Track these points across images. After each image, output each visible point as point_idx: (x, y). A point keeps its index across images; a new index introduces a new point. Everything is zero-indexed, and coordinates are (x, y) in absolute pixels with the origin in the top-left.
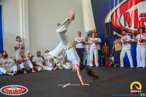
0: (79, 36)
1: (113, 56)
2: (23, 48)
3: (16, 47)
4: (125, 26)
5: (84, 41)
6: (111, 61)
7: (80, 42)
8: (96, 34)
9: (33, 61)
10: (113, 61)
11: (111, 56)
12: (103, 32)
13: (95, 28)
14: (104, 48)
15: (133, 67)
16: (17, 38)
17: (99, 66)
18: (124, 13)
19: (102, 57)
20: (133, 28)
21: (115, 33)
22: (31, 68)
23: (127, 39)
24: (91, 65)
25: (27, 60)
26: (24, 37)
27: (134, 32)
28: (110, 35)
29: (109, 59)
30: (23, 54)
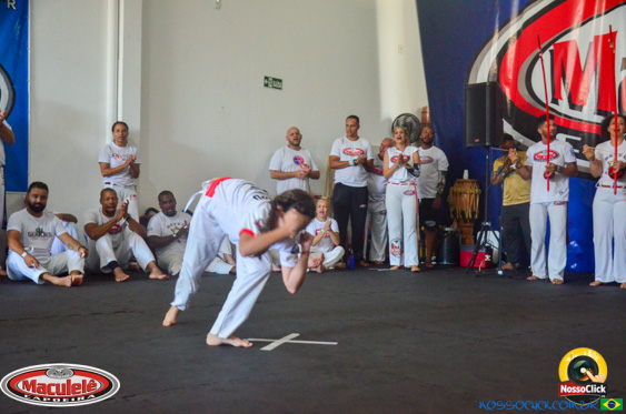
1: (493, 228)
4: (555, 101)
5: (369, 158)
6: (483, 251)
7: (351, 163)
9: (150, 234)
10: (496, 250)
11: (487, 229)
13: (425, 103)
14: (461, 193)
18: (552, 48)
19: (447, 229)
23: (555, 155)
24: (395, 261)
27: (593, 131)
28: (487, 139)
29: (477, 242)
30: (110, 201)
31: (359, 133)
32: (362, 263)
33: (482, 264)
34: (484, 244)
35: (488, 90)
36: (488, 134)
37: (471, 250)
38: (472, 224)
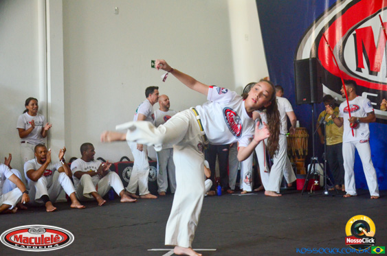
1: (320, 161)
2: (45, 134)
3: (24, 130)
10: (322, 177)
12: (291, 87)
15: (378, 195)
16: (27, 104)
18: (355, 32)
20: (382, 78)
21: (326, 90)
22: (69, 195)
23: (357, 108)
25: (55, 169)
26: (49, 101)
29: (308, 172)
30: (43, 153)
33: (312, 188)
36: (312, 95)
38: (304, 160)
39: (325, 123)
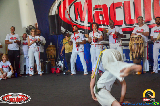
0: (11, 32)
1: (61, 60)
5: (19, 40)
6: (59, 67)
7: (13, 42)
8: (38, 31)
10: (62, 67)
11: (59, 60)
12: (47, 27)
14: (50, 50)
15: (87, 74)
17: (42, 74)
18: (74, 4)
19: (46, 62)
20: (86, 24)
23: (79, 37)
24: (31, 73)
27: (87, 29)
28: (57, 32)
29: (56, 65)
31: (15, 32)
32: (20, 75)
33: (58, 72)
34: (58, 65)
35: (56, 17)
36: (57, 31)
37: (55, 67)
38: (54, 60)
39: (62, 43)
